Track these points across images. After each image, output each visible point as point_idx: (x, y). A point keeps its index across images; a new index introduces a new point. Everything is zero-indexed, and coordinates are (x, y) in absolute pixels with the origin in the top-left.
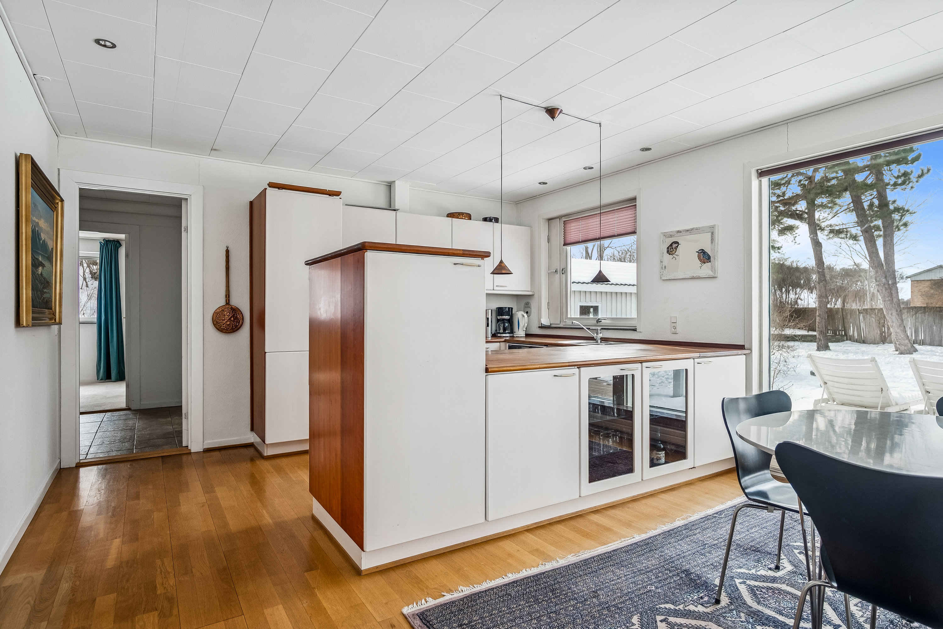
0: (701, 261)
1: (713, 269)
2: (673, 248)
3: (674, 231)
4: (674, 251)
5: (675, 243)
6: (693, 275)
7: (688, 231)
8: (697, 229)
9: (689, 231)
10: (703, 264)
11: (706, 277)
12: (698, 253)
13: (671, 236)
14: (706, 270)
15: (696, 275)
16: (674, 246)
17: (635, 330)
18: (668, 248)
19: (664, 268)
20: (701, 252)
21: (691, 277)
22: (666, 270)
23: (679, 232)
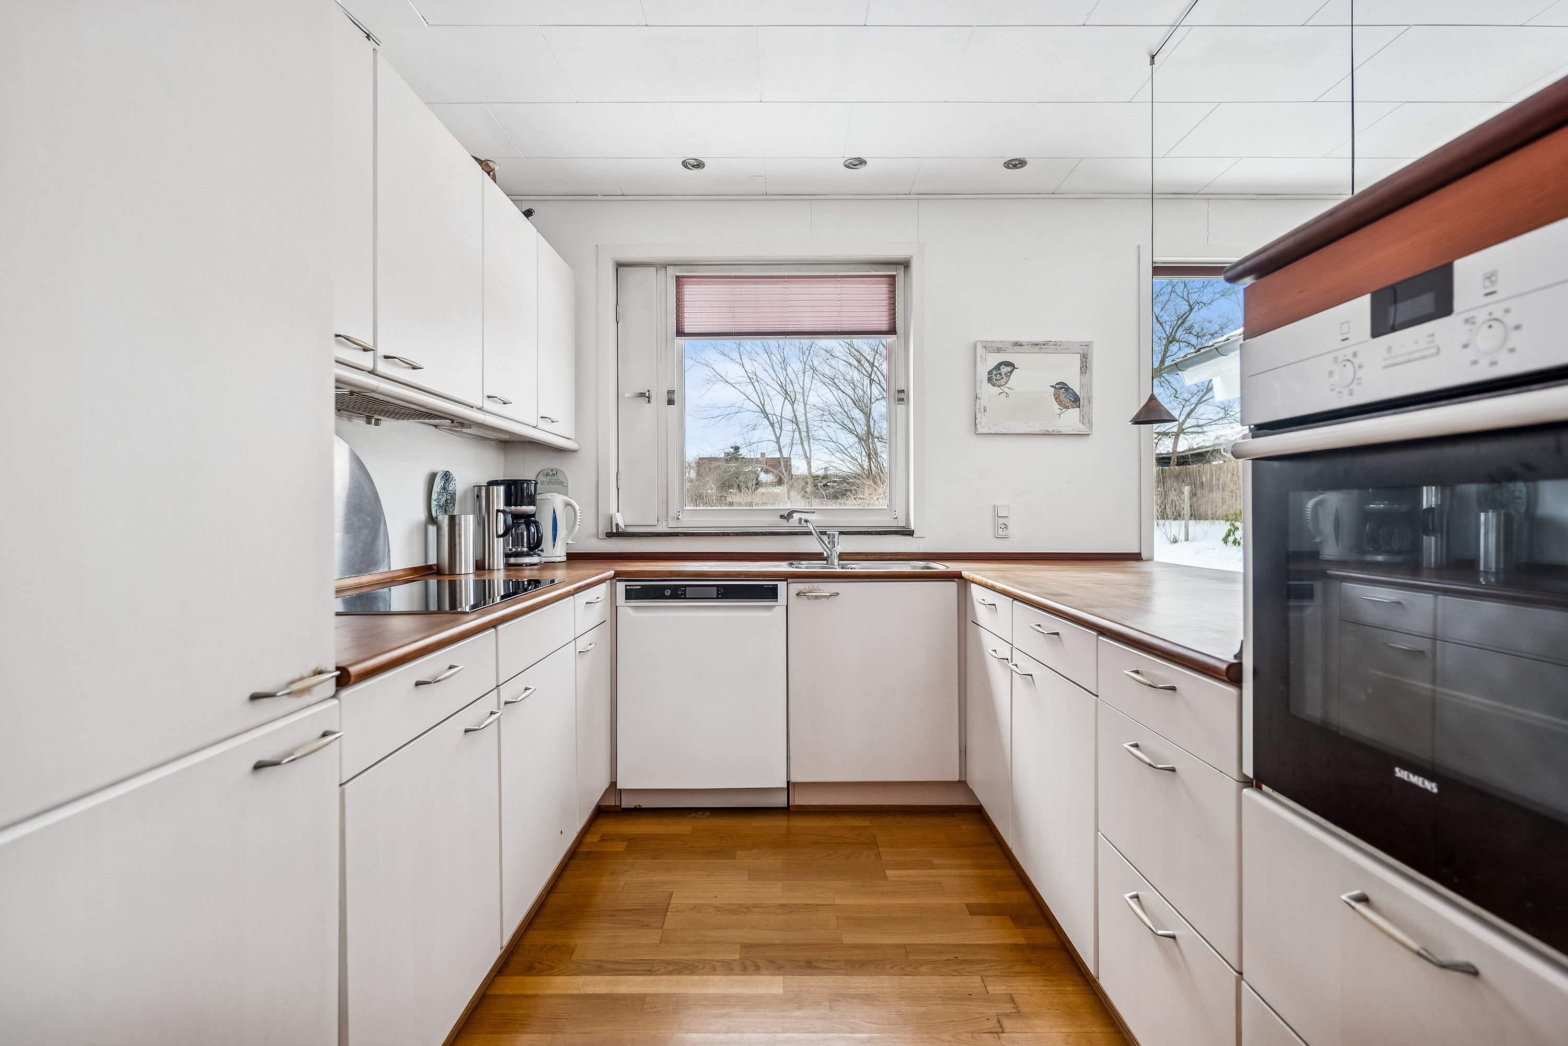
0: (1060, 403)
1: (1086, 419)
2: (1000, 374)
3: (1007, 342)
4: (1004, 380)
5: (1005, 365)
6: (1047, 428)
7: (1037, 345)
8: (1055, 344)
9: (1039, 347)
10: (1063, 410)
11: (1074, 433)
12: (1055, 388)
13: (999, 350)
14: (1071, 418)
15: (1053, 429)
16: (1004, 370)
17: (910, 533)
18: (990, 373)
19: (982, 411)
20: (1061, 388)
21: (1042, 432)
22: (986, 414)
23: (1018, 344)
